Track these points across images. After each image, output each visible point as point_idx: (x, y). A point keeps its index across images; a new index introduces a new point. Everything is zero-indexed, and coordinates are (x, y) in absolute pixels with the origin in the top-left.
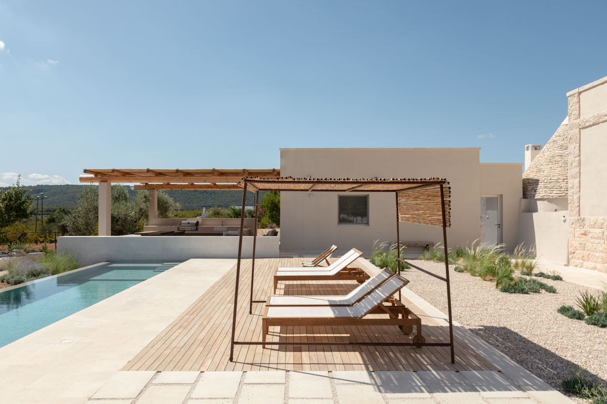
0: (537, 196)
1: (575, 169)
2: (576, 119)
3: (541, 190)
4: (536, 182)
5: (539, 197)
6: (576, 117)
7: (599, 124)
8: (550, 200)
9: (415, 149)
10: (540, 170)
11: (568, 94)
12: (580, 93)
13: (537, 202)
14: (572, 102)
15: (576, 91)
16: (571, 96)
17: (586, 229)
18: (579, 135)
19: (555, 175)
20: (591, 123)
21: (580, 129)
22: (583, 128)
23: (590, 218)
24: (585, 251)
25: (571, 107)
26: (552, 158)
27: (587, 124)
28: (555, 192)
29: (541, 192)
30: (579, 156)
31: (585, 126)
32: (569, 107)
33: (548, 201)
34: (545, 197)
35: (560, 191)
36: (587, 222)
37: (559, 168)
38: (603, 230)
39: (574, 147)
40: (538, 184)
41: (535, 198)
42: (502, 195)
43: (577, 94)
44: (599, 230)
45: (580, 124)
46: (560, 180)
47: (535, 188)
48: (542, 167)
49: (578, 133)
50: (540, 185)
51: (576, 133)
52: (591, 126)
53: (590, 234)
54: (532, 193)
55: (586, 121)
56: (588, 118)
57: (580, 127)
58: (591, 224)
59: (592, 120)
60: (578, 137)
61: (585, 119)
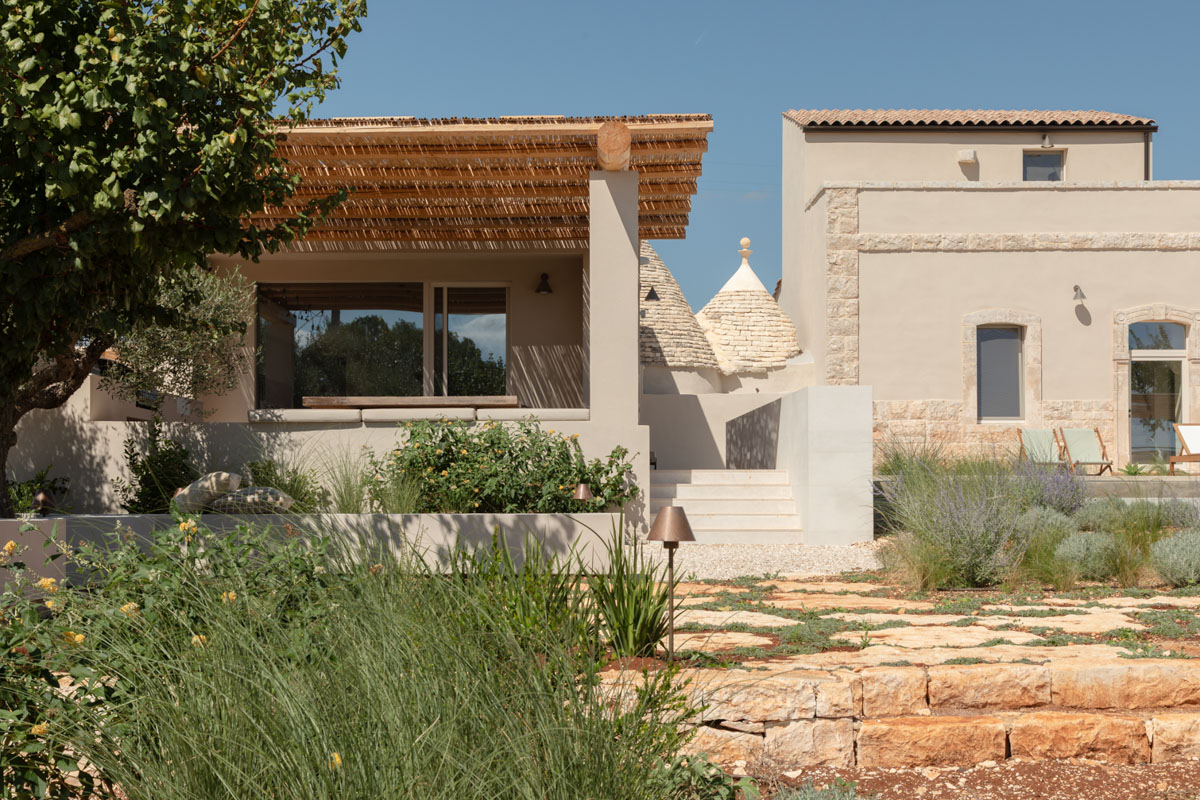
1: (845, 317)
2: (850, 232)
3: (672, 349)
7: (910, 251)
11: (827, 184)
12: (859, 191)
13: (673, 373)
14: (837, 200)
16: (835, 189)
18: (857, 261)
20: (893, 248)
21: (860, 251)
22: (866, 252)
25: (836, 208)
27: (882, 247)
29: (675, 354)
30: (857, 297)
31: (876, 248)
32: (830, 207)
34: (695, 365)
38: (923, 420)
39: (845, 280)
43: (855, 191)
44: (914, 421)
45: (863, 242)
47: (654, 345)
49: (856, 257)
50: (661, 339)
51: (852, 256)
52: (889, 251)
53: (887, 430)
54: (651, 355)
55: (877, 240)
56: (883, 236)
57: (862, 248)
58: (895, 412)
59: (896, 242)
60: (856, 265)
61: (876, 237)
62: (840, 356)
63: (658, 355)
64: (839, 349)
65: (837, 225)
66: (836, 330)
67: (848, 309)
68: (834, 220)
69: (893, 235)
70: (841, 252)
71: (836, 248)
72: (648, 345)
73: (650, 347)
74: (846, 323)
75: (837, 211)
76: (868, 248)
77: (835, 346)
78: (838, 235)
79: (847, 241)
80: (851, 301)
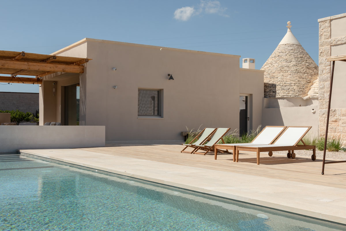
0: (278, 96)
1: (326, 74)
2: (327, 39)
3: (280, 91)
4: (274, 86)
5: (280, 97)
6: (328, 37)
8: (288, 99)
9: (198, 51)
10: (273, 77)
11: (319, 20)
12: (331, 20)
13: (278, 100)
14: (323, 26)
15: (329, 18)
16: (322, 22)
17: (337, 117)
18: (330, 50)
19: (287, 80)
20: (343, 42)
21: (331, 46)
22: (333, 46)
23: (341, 110)
24: (336, 133)
25: (322, 30)
26: (281, 68)
27: (339, 43)
28: (291, 93)
29: (280, 93)
31: (337, 44)
32: (320, 30)
33: (287, 100)
34: (285, 96)
35: (294, 92)
36: (338, 112)
37: (289, 76)
40: (276, 87)
41: (276, 97)
42: (251, 95)
43: (329, 21)
45: (332, 42)
46: (292, 85)
47: (274, 90)
48: (274, 75)
49: (330, 49)
50: (277, 88)
51: (328, 49)
52: (342, 44)
53: (341, 121)
54: (272, 94)
55: (337, 40)
56: (339, 38)
57: (332, 44)
58: (343, 113)
59: (344, 40)
60: (330, 52)
61: (337, 39)
62: (323, 90)
63: (274, 94)
64: (323, 88)
65: (323, 37)
66: (321, 80)
67: (326, 71)
68: (322, 34)
69: (343, 37)
70: (324, 47)
71: (322, 46)
72: (272, 90)
73: (273, 91)
74: (325, 77)
75: (323, 31)
76: (334, 44)
77: (321, 87)
78: (323, 40)
79: (326, 42)
80: (328, 67)
